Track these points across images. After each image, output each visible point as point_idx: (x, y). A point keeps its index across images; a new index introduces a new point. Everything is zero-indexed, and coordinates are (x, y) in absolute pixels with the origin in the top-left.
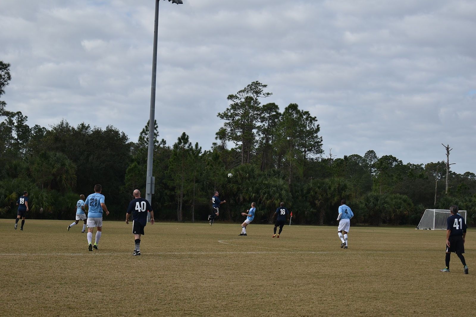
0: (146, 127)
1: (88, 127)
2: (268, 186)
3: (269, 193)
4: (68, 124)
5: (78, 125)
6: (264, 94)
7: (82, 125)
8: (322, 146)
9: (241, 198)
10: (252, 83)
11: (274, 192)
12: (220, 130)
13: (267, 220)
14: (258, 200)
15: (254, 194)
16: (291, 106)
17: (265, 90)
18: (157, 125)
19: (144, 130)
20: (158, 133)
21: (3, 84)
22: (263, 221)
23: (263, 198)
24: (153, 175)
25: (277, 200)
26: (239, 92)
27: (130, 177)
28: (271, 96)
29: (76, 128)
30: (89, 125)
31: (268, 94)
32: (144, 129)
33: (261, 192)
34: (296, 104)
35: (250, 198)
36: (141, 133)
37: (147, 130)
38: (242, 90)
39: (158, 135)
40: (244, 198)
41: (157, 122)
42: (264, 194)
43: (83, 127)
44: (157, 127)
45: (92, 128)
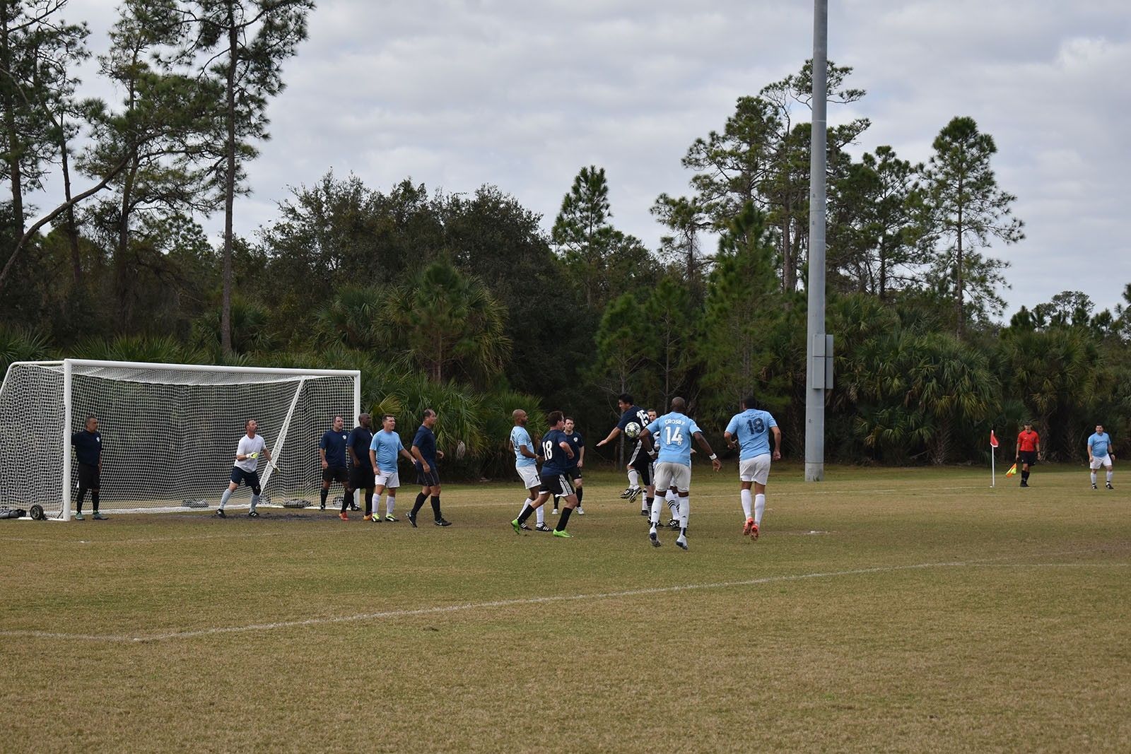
0: (576, 190)
1: (422, 190)
2: (934, 357)
3: (939, 375)
4: (360, 184)
5: (395, 187)
6: (841, 95)
7: (407, 185)
8: (937, 241)
9: (853, 393)
10: (807, 62)
11: (957, 376)
12: (658, 202)
13: (925, 454)
14: (905, 397)
15: (896, 381)
16: (960, 124)
17: (848, 83)
18: (606, 184)
19: (568, 197)
20: (607, 207)
21: (280, 54)
22: (915, 457)
23: (921, 392)
24: (827, 332)
25: (966, 393)
26: (767, 89)
27: (619, 337)
28: (863, 97)
29: (387, 194)
30: (423, 184)
31: (851, 94)
32: (568, 195)
33: (917, 372)
34: (968, 119)
35: (884, 392)
36: (565, 209)
37: (580, 199)
38: (774, 84)
39: (609, 215)
40: (860, 393)
41: (606, 176)
42: (927, 378)
43: (409, 192)
44: (606, 189)
45: (431, 196)
